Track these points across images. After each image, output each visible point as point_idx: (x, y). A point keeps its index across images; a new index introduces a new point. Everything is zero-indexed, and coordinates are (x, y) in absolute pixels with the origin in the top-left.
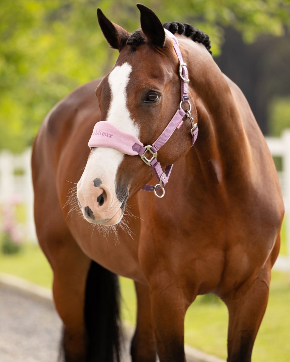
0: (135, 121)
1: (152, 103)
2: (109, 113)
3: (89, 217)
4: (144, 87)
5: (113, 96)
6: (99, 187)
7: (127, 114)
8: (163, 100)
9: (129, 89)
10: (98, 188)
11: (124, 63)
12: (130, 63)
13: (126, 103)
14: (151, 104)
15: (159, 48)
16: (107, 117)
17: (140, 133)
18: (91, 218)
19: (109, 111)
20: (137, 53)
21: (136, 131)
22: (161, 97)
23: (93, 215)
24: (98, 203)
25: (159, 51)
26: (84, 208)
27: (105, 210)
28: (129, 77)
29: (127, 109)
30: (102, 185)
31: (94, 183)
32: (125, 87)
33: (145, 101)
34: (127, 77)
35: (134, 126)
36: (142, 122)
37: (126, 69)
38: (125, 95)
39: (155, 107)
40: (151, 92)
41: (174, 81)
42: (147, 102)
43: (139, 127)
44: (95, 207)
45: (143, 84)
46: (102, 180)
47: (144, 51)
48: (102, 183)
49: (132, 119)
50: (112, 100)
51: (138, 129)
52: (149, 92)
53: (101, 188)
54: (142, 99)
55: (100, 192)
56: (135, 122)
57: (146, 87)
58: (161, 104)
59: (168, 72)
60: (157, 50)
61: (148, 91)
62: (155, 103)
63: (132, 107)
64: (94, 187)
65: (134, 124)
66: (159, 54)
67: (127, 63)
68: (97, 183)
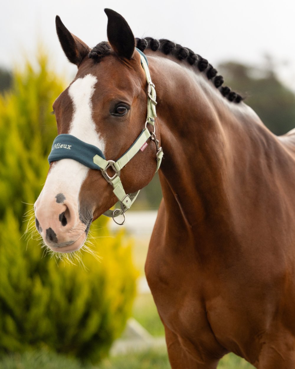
0: (101, 134)
1: (121, 116)
2: (71, 126)
3: (50, 241)
4: (114, 97)
5: (75, 108)
6: (63, 203)
7: (93, 126)
8: (131, 115)
9: (95, 99)
10: (61, 204)
11: (86, 75)
12: (94, 74)
13: (92, 114)
14: (119, 117)
15: (127, 60)
16: (69, 129)
17: (105, 148)
18: (54, 242)
19: (71, 123)
20: (102, 64)
21: (101, 146)
22: (129, 111)
23: (56, 238)
24: (60, 223)
25: (126, 63)
26: (45, 231)
27: (68, 231)
28: (94, 88)
29: (93, 121)
30: (65, 201)
31: (57, 199)
32: (90, 97)
33: (113, 114)
34: (92, 87)
35: (100, 140)
36: (108, 136)
37: (90, 80)
38: (90, 106)
39: (123, 121)
40: (121, 104)
41: (141, 98)
42: (116, 114)
43: (105, 142)
44: (58, 229)
45: (112, 95)
46: (65, 196)
47: (110, 63)
48: (66, 199)
49: (98, 132)
50: (75, 112)
51: (103, 144)
52: (118, 104)
53: (65, 205)
54: (110, 111)
55: (63, 209)
56: (100, 136)
57: (115, 98)
58: (129, 119)
59: (136, 86)
60: (124, 62)
61: (117, 102)
62: (123, 117)
63: (98, 119)
64: (56, 203)
65: (100, 138)
66: (126, 66)
67: (90, 75)
68: (60, 198)
